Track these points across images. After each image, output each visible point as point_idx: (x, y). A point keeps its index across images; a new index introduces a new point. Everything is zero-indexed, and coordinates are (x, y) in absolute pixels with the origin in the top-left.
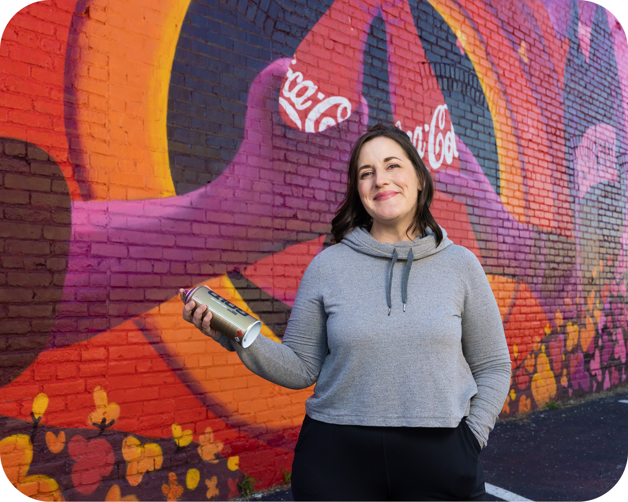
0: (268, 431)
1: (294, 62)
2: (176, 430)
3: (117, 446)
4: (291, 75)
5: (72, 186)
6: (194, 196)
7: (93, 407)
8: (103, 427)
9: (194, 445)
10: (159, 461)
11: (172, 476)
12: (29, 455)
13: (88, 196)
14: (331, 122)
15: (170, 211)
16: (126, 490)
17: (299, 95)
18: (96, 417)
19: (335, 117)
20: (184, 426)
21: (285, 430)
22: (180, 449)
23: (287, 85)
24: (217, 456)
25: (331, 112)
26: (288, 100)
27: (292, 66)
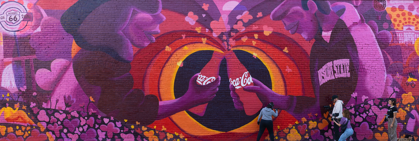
0: (194, 136)
1: (200, 73)
2: (176, 133)
3: (166, 134)
4: (199, 76)
5: (159, 99)
6: (178, 99)
7: (162, 128)
8: (164, 131)
9: (179, 136)
10: (173, 137)
11: (175, 139)
12: (154, 133)
13: (161, 100)
14: (210, 82)
15: (175, 101)
16: (167, 140)
17: (201, 79)
18: (163, 130)
19: (211, 81)
20: (177, 133)
21: (198, 136)
22: (176, 136)
23: (198, 78)
24: (183, 138)
25: (210, 80)
26: (199, 80)
27: (199, 74)
